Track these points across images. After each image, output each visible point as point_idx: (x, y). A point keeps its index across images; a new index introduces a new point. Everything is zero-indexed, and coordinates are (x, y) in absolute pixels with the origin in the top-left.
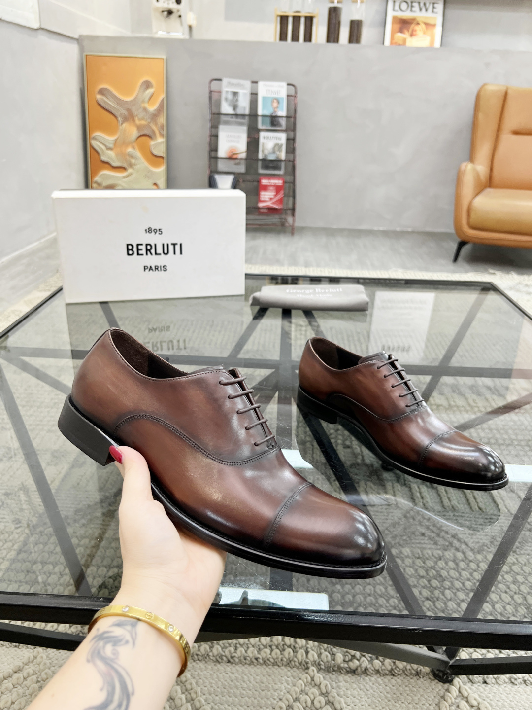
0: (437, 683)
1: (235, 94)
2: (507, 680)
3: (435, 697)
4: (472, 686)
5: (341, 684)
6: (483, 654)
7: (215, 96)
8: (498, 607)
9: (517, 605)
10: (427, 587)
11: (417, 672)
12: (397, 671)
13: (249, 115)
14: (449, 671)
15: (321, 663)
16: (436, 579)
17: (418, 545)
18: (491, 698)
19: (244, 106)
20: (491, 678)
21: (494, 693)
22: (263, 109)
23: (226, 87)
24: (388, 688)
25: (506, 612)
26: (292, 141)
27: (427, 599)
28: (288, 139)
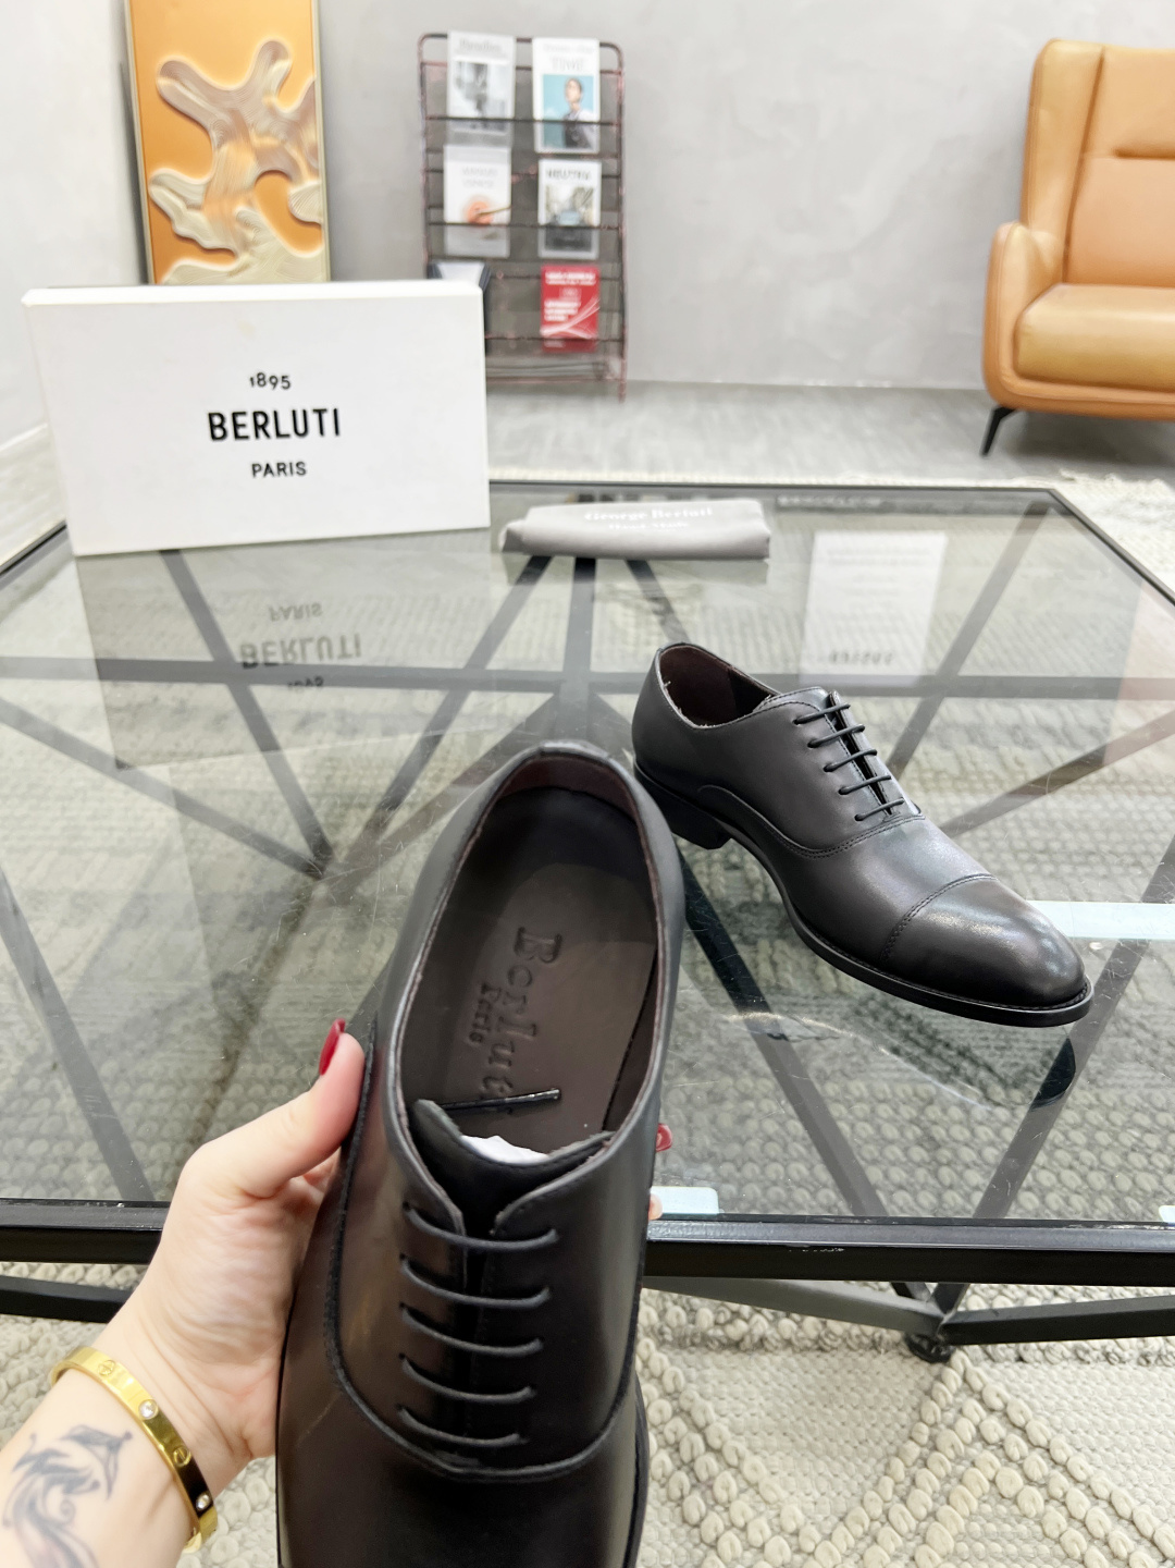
0: (917, 1363)
1: (479, 69)
2: (1068, 1354)
3: (911, 1392)
4: (992, 1366)
5: (708, 1373)
6: (1017, 1299)
7: (433, 75)
8: (1054, 1199)
9: (1094, 1194)
10: (901, 1163)
11: (873, 1341)
12: (831, 1340)
13: (514, 120)
14: (941, 1337)
15: (667, 1329)
16: (921, 1146)
17: (885, 1075)
18: (1033, 1392)
19: (501, 99)
20: (1034, 1351)
21: (1041, 1381)
22: (546, 104)
23: (459, 54)
24: (809, 1377)
25: (1070, 1209)
26: (614, 181)
27: (901, 1187)
28: (605, 177)
